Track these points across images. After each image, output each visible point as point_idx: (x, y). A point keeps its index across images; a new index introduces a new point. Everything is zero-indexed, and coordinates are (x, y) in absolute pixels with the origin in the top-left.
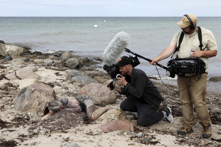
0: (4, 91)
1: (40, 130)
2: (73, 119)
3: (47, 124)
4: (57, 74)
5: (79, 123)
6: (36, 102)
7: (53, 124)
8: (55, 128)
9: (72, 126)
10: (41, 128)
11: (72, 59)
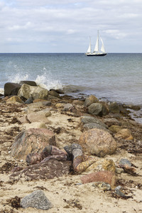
0: (8, 136)
1: (21, 177)
2: (60, 168)
3: (30, 172)
4: (70, 120)
5: (65, 173)
6: (30, 148)
7: (36, 172)
8: (37, 176)
9: (56, 175)
10: (23, 175)
11: (96, 104)
